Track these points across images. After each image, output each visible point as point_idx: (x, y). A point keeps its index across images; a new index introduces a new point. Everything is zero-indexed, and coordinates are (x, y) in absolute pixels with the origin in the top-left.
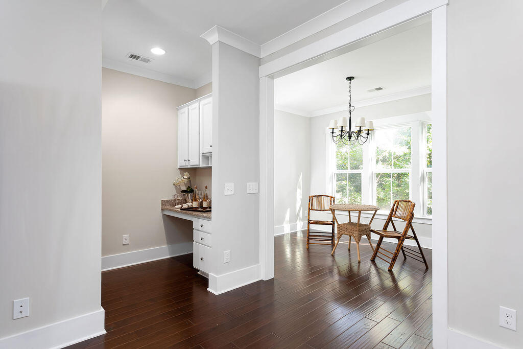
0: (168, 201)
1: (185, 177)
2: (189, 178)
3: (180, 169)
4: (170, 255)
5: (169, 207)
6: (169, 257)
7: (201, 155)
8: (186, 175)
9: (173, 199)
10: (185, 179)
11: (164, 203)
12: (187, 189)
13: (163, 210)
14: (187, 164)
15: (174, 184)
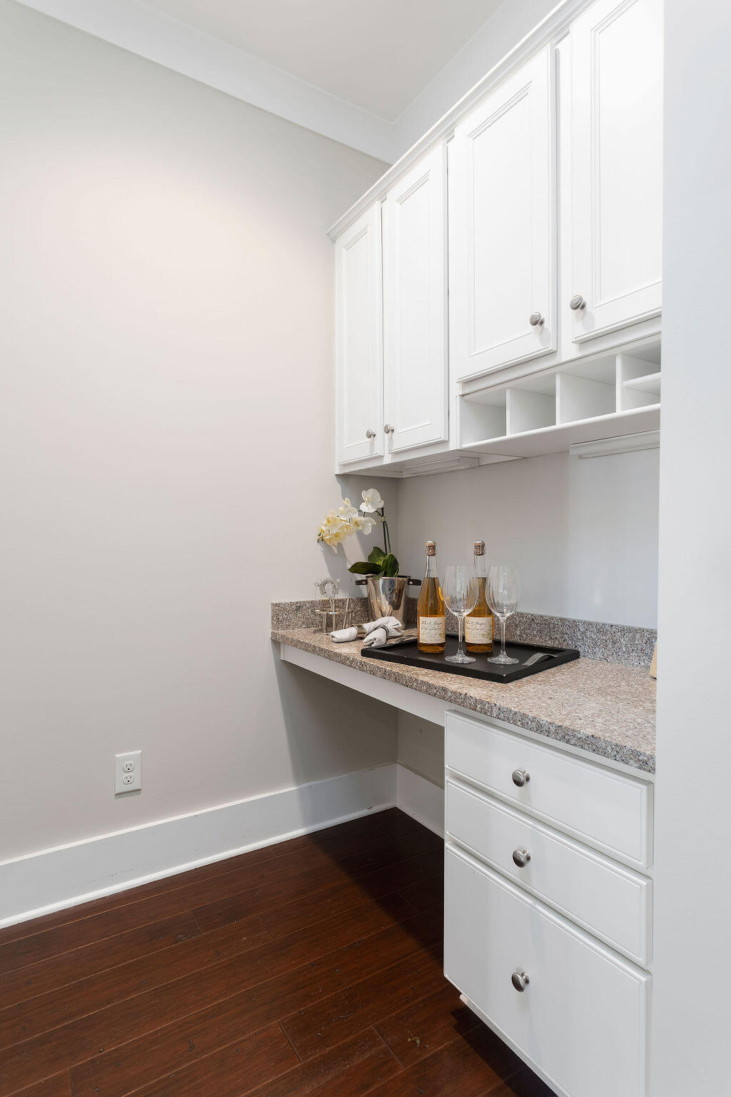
0: (299, 607)
1: (364, 507)
2: (381, 513)
3: (344, 478)
4: (305, 825)
5: (301, 634)
6: (300, 832)
7: (457, 390)
8: (371, 501)
9: (319, 597)
10: (365, 514)
11: (282, 614)
12: (370, 557)
13: (276, 643)
14: (378, 452)
15: (321, 540)
